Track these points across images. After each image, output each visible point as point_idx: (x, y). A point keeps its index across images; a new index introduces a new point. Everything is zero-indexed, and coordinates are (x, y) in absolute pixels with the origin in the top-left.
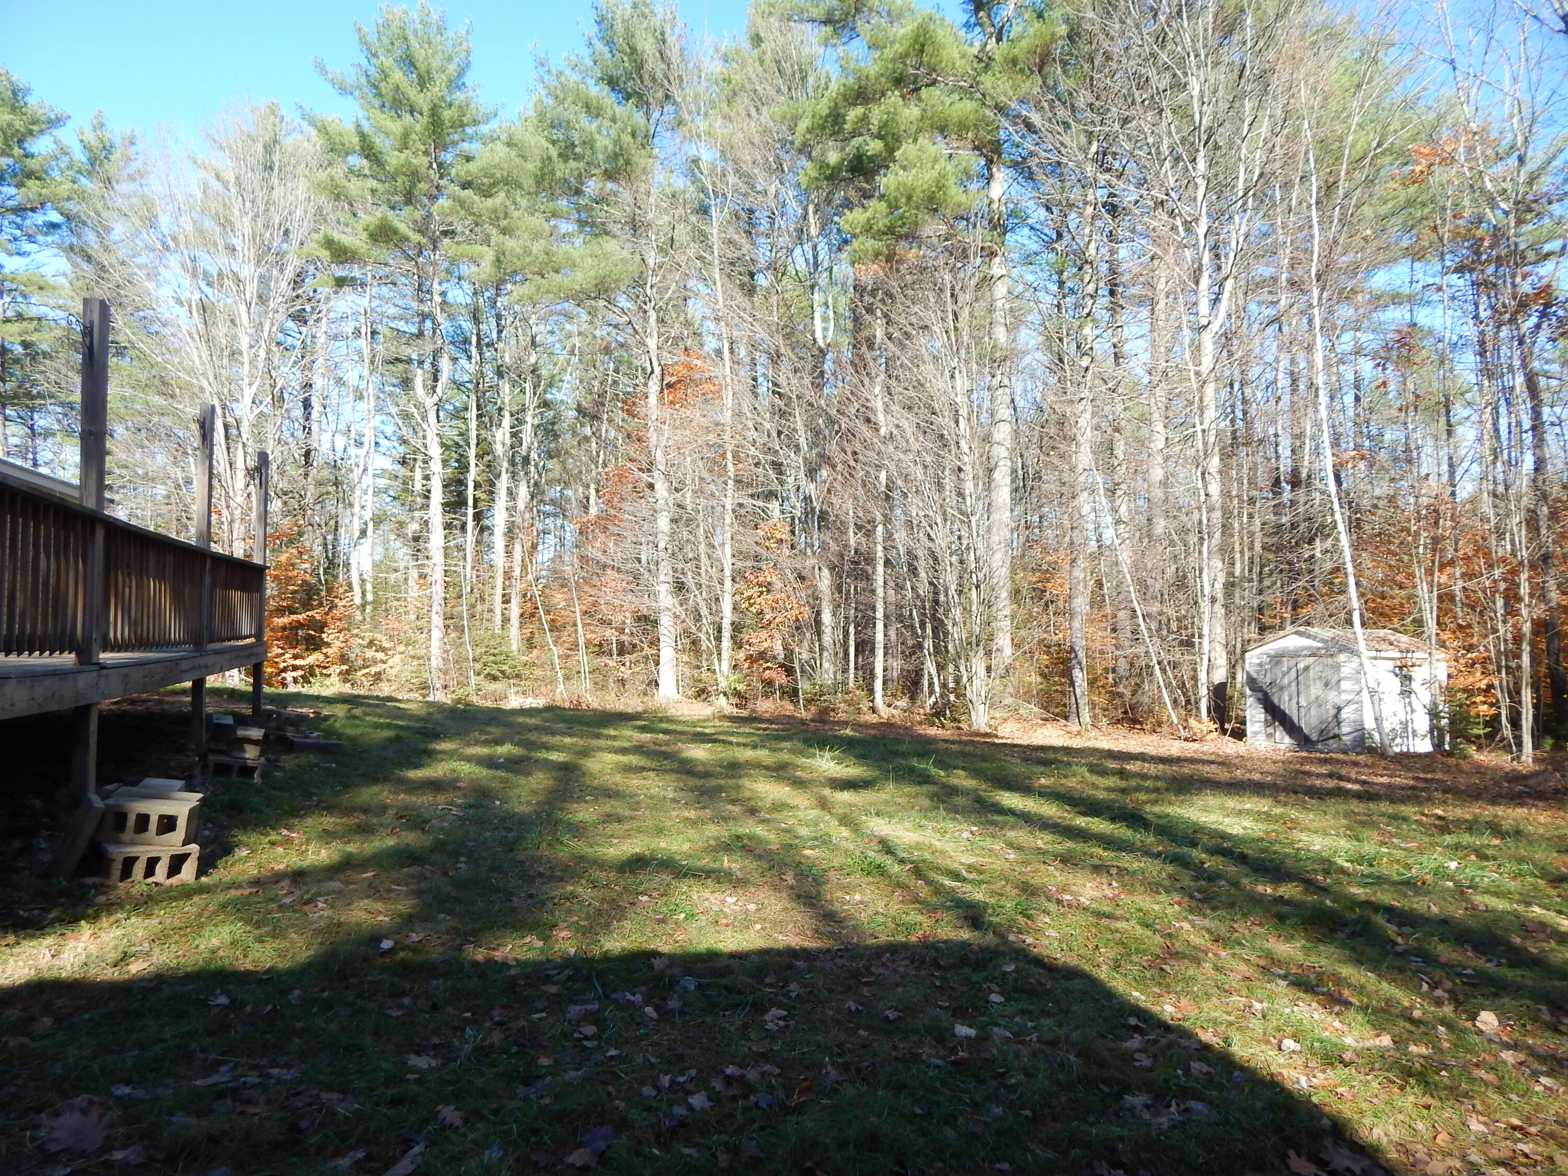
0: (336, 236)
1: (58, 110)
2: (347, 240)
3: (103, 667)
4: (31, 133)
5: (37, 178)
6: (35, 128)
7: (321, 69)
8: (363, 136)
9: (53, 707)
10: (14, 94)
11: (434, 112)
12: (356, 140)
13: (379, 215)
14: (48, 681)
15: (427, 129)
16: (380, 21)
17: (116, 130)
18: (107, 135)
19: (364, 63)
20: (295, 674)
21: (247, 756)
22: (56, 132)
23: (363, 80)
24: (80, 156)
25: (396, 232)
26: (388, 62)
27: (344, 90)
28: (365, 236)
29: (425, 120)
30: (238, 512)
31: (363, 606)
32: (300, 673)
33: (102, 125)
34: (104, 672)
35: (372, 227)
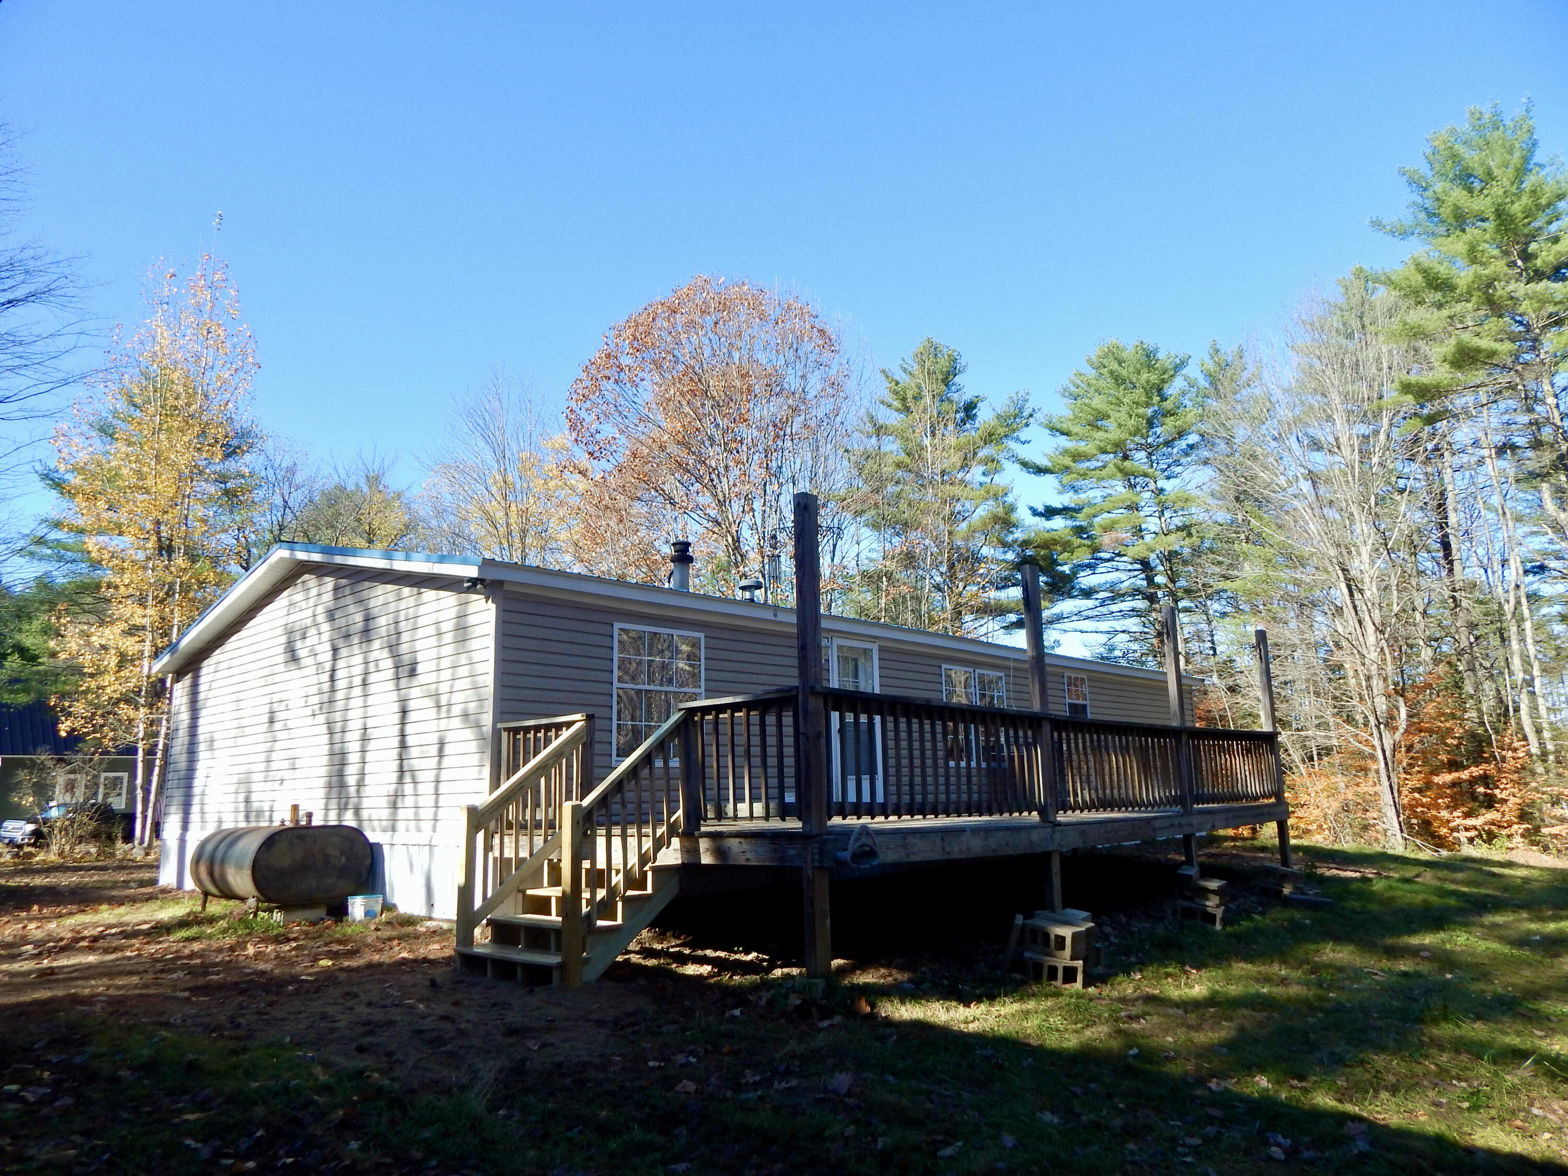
0: (1413, 378)
1: (1181, 355)
2: (1427, 378)
3: (1060, 824)
4: (1163, 381)
5: (1172, 415)
6: (1165, 376)
7: (1377, 225)
8: (1425, 272)
9: (1009, 852)
10: (1148, 356)
11: (1500, 213)
12: (1420, 278)
13: (1453, 341)
14: (1001, 834)
15: (1498, 230)
16: (1429, 151)
17: (1228, 350)
18: (1223, 357)
19: (1419, 200)
20: (1469, 834)
21: (1208, 903)
22: (1183, 372)
23: (1422, 215)
24: (1203, 383)
25: (1478, 350)
26: (1439, 187)
27: (1405, 234)
28: (1447, 366)
29: (1490, 226)
30: (1374, 668)
31: (1544, 756)
32: (1473, 833)
33: (1217, 351)
34: (1057, 828)
35: (1449, 357)
